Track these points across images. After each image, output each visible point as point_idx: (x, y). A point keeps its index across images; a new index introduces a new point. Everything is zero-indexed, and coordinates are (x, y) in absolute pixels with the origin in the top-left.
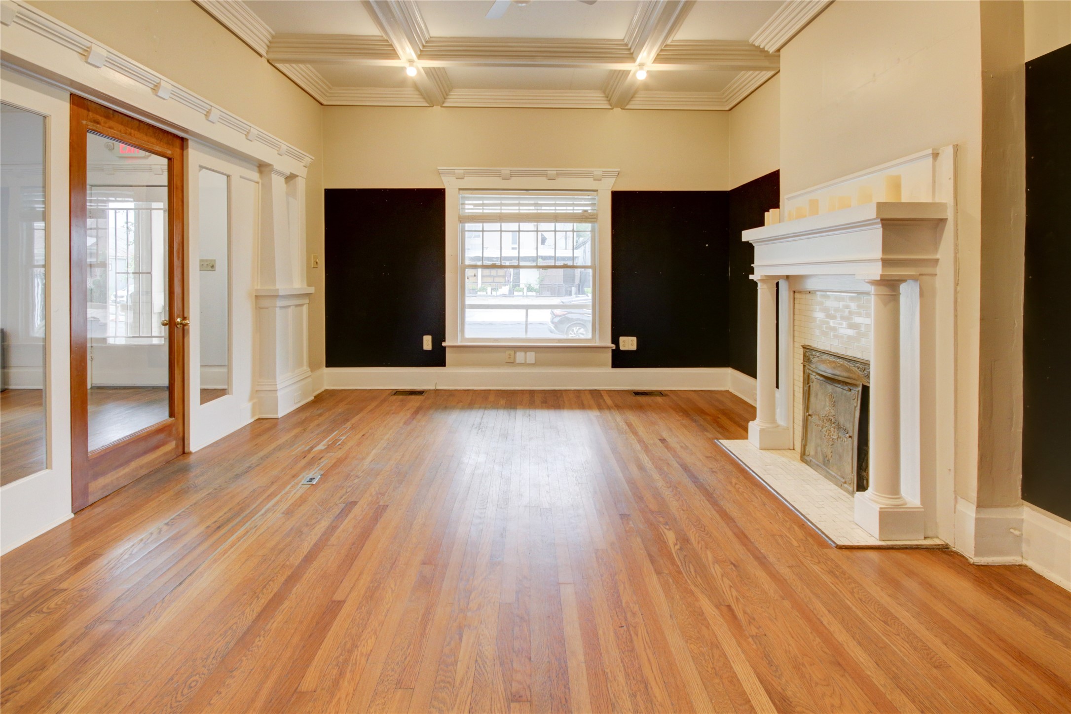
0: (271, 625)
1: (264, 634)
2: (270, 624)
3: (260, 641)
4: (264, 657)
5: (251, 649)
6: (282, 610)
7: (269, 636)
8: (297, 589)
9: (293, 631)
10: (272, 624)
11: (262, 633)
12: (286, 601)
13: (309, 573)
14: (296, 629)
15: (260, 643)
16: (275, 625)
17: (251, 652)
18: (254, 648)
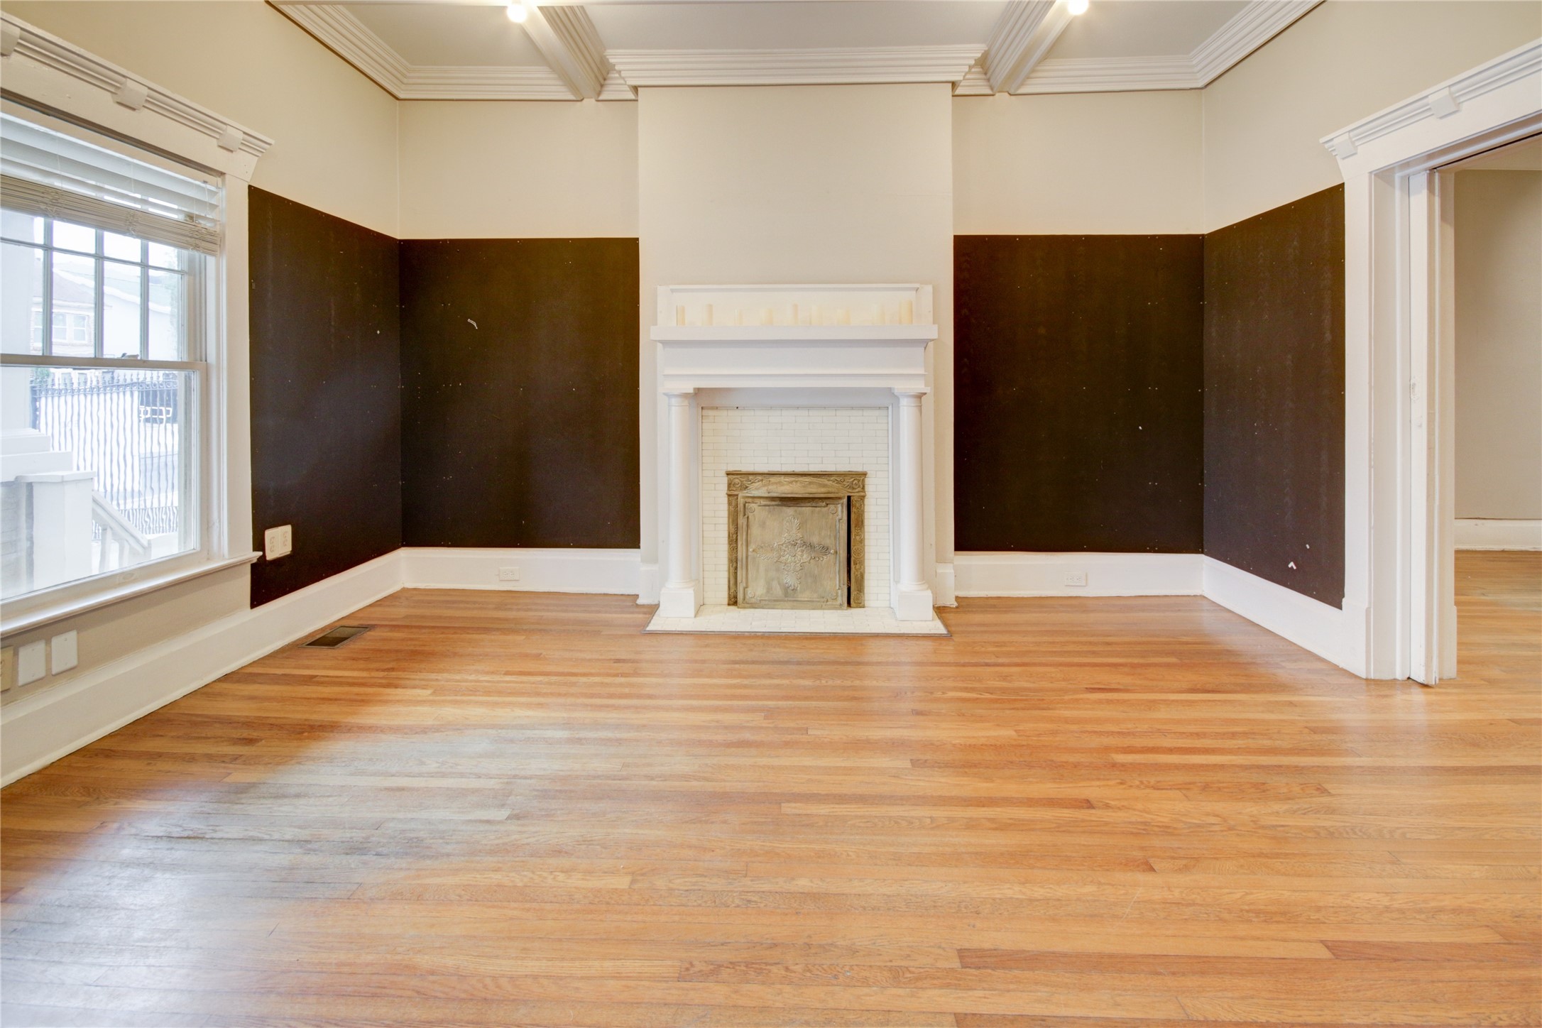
0: (1462, 1018)
1: (1486, 1020)
2: (1460, 1022)
3: (1500, 1019)
4: (1513, 999)
5: (1524, 1022)
6: (1420, 1018)
7: (1481, 1011)
8: (1355, 1019)
9: (1440, 984)
10: (1457, 1018)
11: (1485, 1023)
12: (1395, 1022)
13: (1300, 1016)
14: (1433, 982)
15: (1504, 1016)
16: (1455, 1014)
17: (1527, 1019)
18: (1518, 1019)
